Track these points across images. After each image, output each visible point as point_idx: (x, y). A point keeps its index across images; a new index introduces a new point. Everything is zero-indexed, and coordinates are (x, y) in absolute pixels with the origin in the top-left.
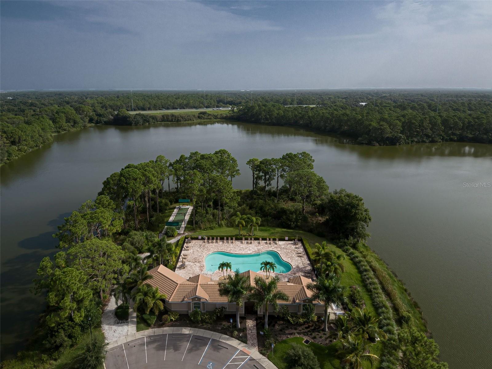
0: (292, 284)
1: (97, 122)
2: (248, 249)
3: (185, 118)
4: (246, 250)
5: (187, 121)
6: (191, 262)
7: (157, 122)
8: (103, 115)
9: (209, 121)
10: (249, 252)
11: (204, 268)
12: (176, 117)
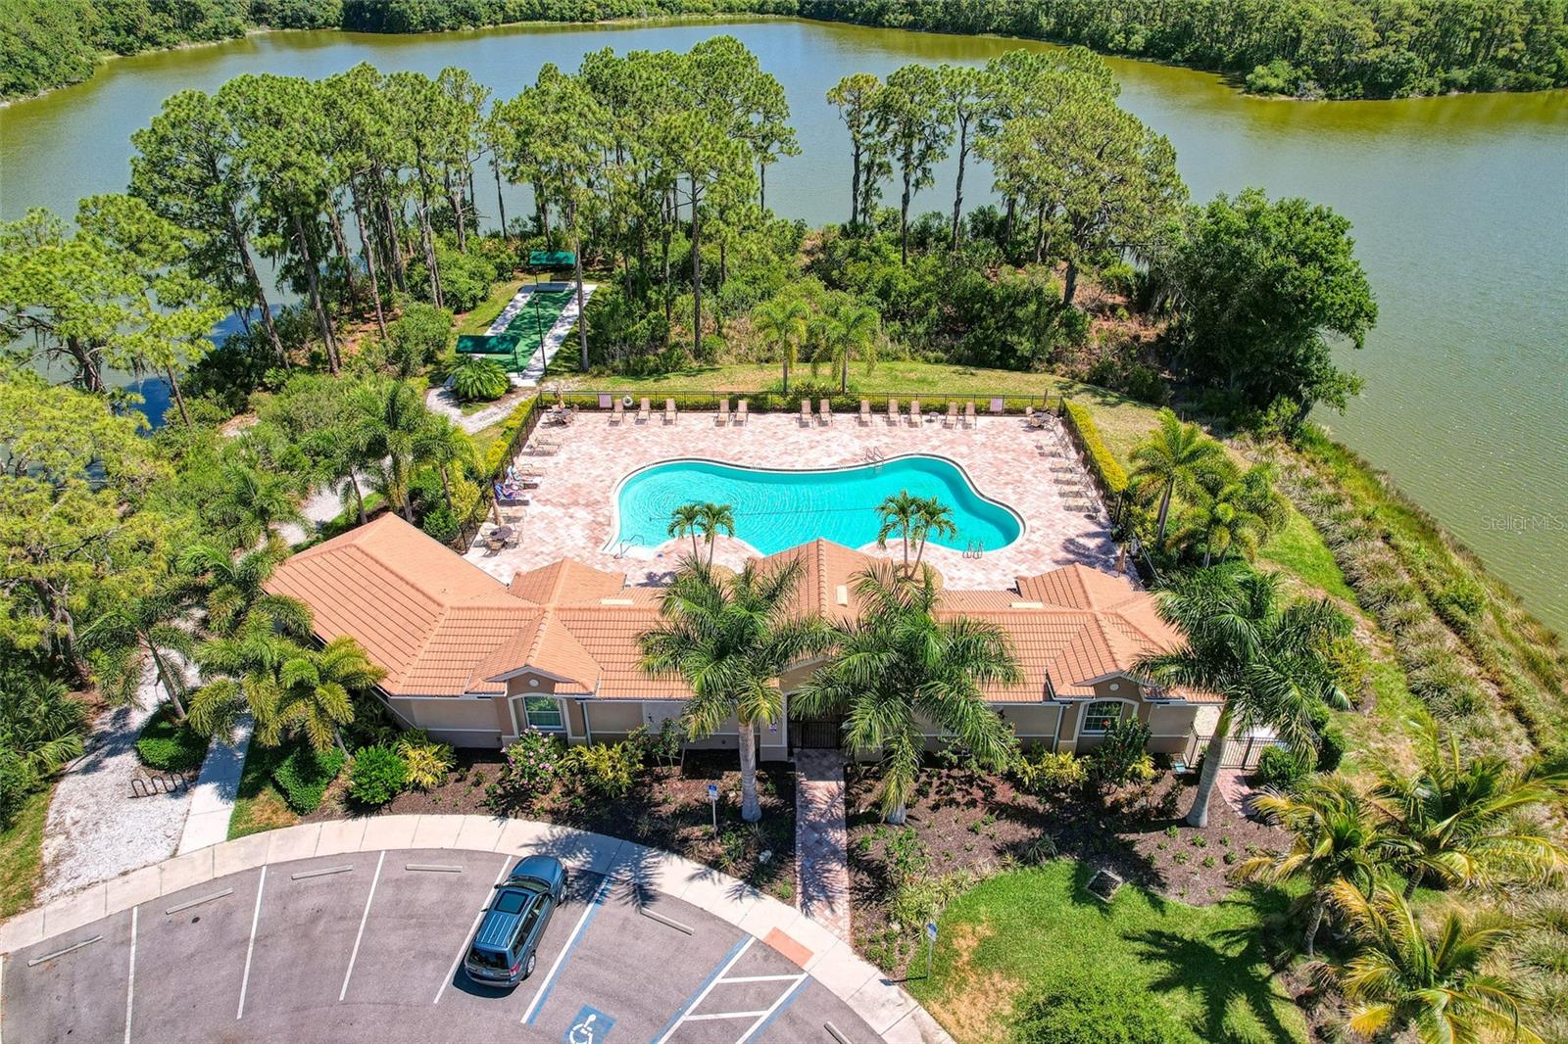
0: (1038, 606)
2: (820, 448)
4: (812, 454)
6: (554, 505)
10: (826, 462)
11: (608, 529)
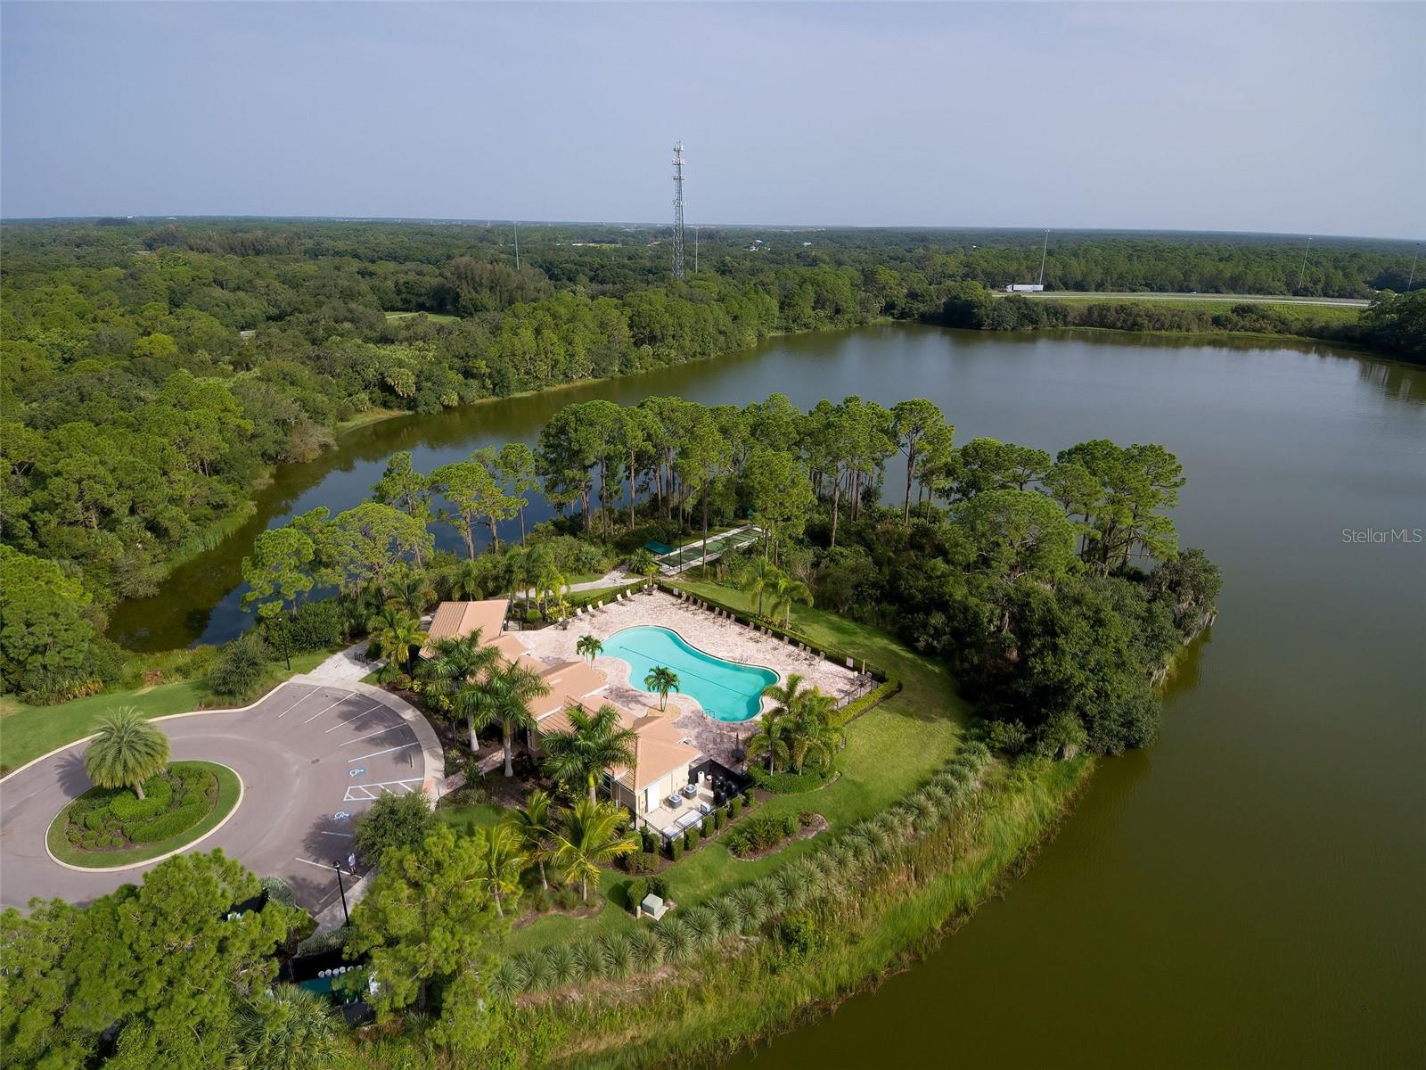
1: (903, 315)
3: (1158, 320)
5: (1167, 330)
7: (1066, 324)
8: (923, 296)
9: (1252, 338)
12: (1129, 315)
